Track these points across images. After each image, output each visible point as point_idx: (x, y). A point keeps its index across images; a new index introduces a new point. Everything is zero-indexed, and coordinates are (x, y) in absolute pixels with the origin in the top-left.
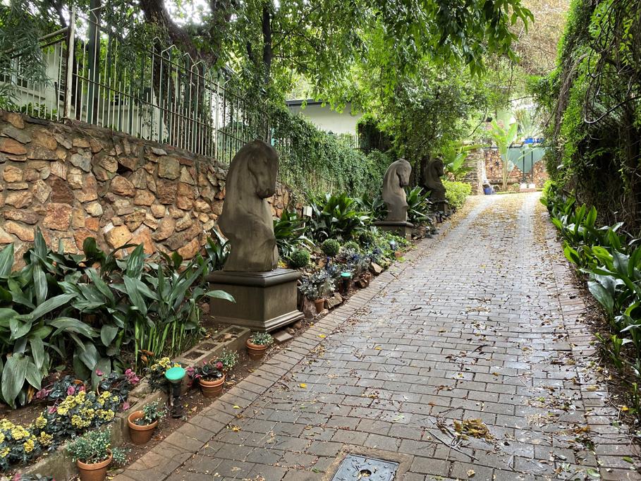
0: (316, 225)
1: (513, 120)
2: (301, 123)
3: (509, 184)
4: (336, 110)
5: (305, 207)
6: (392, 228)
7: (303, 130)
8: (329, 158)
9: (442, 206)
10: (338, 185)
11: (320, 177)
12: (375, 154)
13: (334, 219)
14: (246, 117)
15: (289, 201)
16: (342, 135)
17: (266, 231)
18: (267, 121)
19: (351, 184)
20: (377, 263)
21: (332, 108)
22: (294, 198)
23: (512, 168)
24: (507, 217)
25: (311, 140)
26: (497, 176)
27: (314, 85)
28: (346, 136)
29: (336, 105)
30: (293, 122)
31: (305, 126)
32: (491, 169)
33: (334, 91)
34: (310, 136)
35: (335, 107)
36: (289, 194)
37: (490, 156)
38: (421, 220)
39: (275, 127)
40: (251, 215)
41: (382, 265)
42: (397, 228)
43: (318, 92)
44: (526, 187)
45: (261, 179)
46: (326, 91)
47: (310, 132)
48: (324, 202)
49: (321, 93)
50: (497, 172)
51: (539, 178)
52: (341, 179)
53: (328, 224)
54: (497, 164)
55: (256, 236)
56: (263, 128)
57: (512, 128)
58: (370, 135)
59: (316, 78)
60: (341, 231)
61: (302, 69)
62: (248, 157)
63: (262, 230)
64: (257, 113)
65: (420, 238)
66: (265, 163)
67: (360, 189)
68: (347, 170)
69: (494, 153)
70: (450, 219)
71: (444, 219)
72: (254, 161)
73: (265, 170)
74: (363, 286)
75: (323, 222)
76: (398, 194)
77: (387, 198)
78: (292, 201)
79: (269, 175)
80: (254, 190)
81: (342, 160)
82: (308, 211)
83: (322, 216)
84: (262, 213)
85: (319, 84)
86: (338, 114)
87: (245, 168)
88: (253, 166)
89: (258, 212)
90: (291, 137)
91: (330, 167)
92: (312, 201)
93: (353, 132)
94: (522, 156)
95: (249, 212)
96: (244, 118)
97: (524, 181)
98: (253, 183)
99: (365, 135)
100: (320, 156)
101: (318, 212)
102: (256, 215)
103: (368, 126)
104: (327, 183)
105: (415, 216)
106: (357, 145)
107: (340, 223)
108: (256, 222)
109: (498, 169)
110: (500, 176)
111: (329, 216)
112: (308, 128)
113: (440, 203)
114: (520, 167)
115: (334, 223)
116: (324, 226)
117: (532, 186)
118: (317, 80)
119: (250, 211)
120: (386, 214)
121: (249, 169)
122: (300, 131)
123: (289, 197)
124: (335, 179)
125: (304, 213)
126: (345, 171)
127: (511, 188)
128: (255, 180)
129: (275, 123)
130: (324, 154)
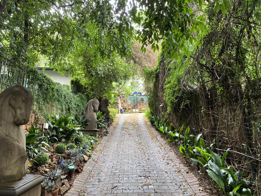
0: (50, 133)
1: (130, 85)
2: (45, 77)
3: (129, 109)
4: (61, 73)
5: (44, 124)
6: (90, 132)
7: (45, 81)
8: (59, 96)
9: (108, 119)
10: (62, 110)
11: (53, 106)
12: (80, 95)
13: (61, 130)
14: (10, 71)
15: (35, 120)
16: (64, 85)
17: (20, 149)
18: (24, 74)
19: (69, 110)
20: (85, 154)
21: (59, 72)
22: (38, 118)
23: (130, 103)
24: (134, 124)
25: (49, 86)
26: (124, 106)
27: (49, 61)
28: (66, 86)
29: (61, 71)
30: (40, 76)
31: (46, 79)
32: (122, 103)
33: (60, 64)
34: (49, 84)
35: (60, 72)
36: (35, 116)
37: (122, 98)
38: (102, 127)
39: (29, 78)
40: (8, 137)
41: (88, 155)
42: (92, 132)
43: (52, 64)
44: (135, 111)
45: (19, 112)
46: (56, 64)
47: (50, 82)
48: (56, 120)
49: (53, 64)
50: (124, 104)
51: (140, 107)
52: (64, 107)
53: (57, 133)
54: (124, 101)
55: (11, 154)
56: (21, 78)
57: (130, 88)
58: (77, 86)
59: (52, 57)
60: (65, 136)
61: (44, 52)
62: (10, 96)
63: (16, 149)
64: (18, 69)
65: (102, 136)
66: (23, 101)
67: (73, 112)
68: (67, 103)
69: (123, 97)
70: (112, 125)
71: (110, 125)
72: (15, 99)
73: (23, 106)
74: (80, 171)
75: (54, 131)
76: (93, 115)
77: (88, 117)
78: (37, 120)
79: (26, 109)
80: (12, 120)
81: (65, 97)
82: (46, 126)
83: (54, 128)
84: (18, 136)
85: (52, 60)
86: (61, 75)
87: (7, 103)
88: (13, 102)
89: (14, 135)
90: (38, 84)
91: (59, 101)
92: (48, 119)
93: (69, 84)
94: (134, 99)
95: (7, 136)
96: (9, 71)
97: (134, 108)
98: (12, 114)
99: (74, 86)
100: (54, 95)
101: (52, 126)
102: (12, 138)
103: (76, 82)
104: (57, 109)
105: (99, 125)
106: (71, 90)
107: (64, 132)
108: (12, 144)
109: (125, 103)
110: (125, 106)
111: (58, 128)
112: (48, 80)
113: (108, 118)
114: (133, 102)
115: (61, 132)
116: (55, 134)
117: (137, 110)
118: (52, 58)
119: (7, 134)
120: (87, 125)
121: (10, 105)
122: (44, 82)
123: (35, 118)
124: (61, 107)
125: (44, 127)
126: (66, 103)
127: (129, 111)
128: (14, 112)
129: (29, 76)
130: (56, 94)
